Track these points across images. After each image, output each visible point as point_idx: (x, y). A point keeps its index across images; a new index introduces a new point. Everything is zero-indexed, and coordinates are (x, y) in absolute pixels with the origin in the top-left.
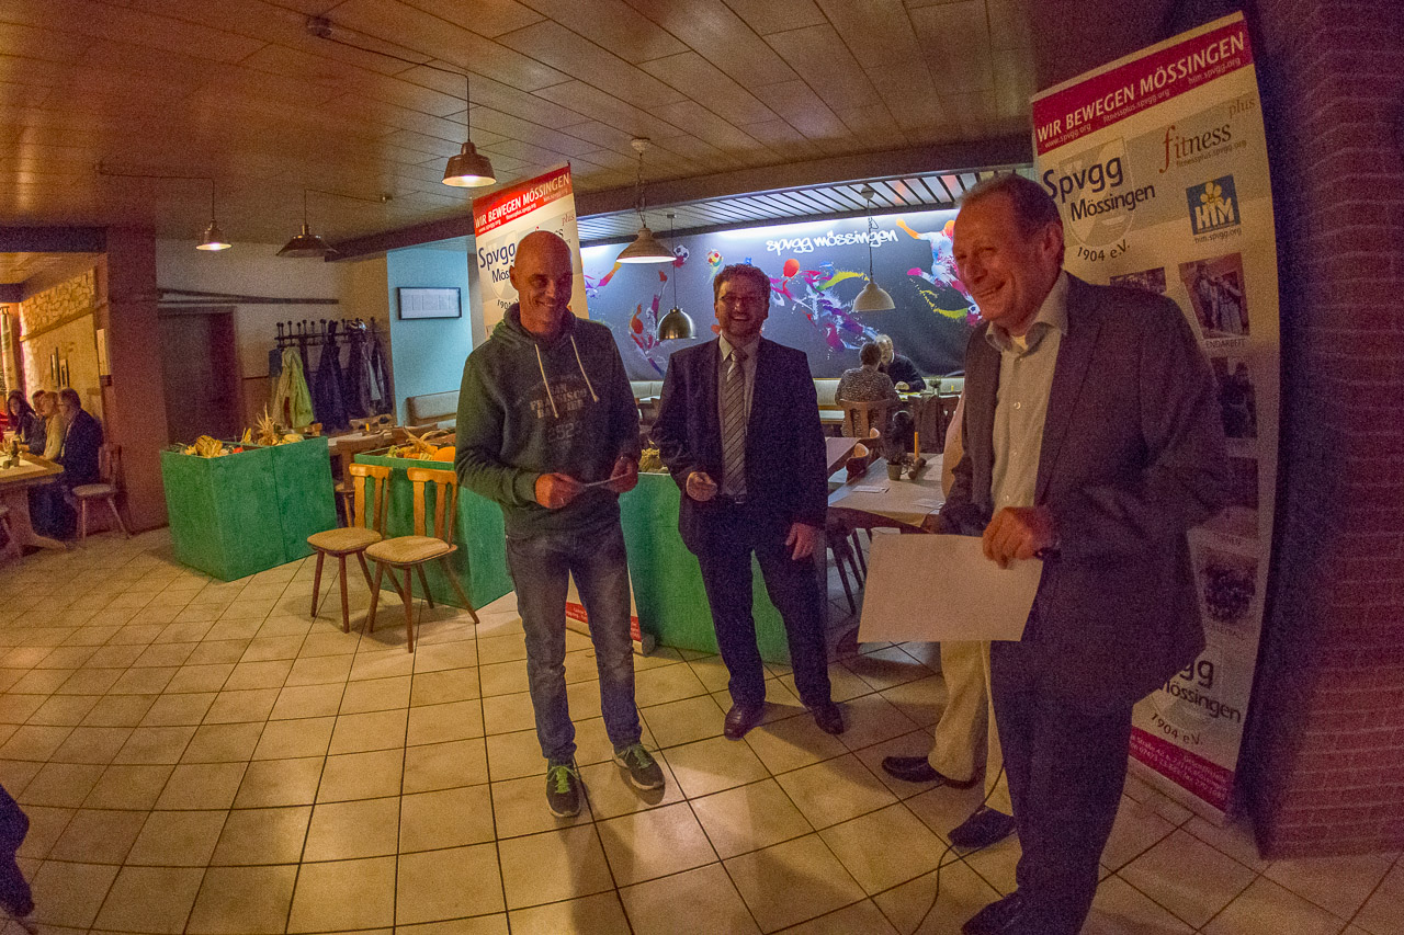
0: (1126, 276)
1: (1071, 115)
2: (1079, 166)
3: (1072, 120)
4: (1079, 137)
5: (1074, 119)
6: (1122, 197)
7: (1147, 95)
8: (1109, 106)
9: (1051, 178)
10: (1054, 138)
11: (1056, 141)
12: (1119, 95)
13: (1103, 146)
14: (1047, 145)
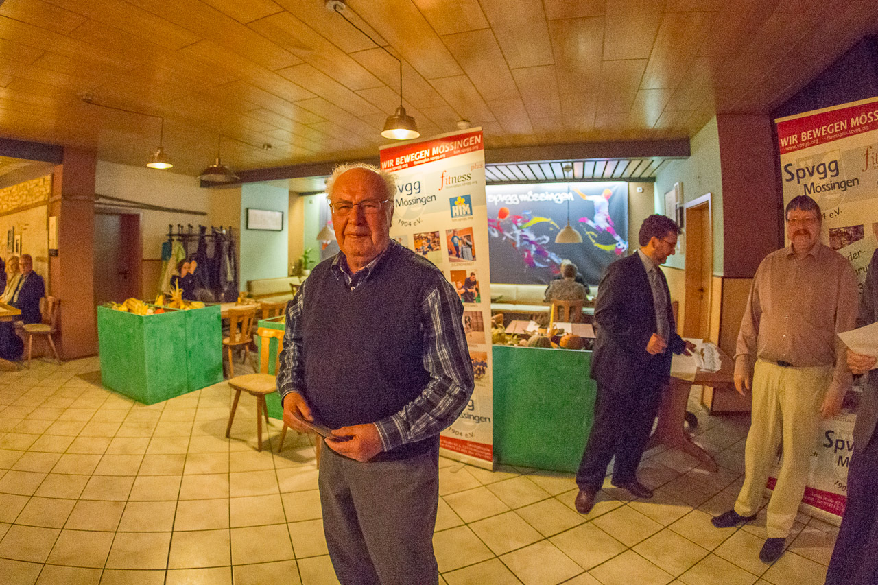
0: (839, 228)
1: (805, 133)
2: (810, 164)
3: (803, 135)
4: (810, 146)
5: (807, 136)
6: (838, 183)
7: (855, 127)
8: (831, 131)
9: (789, 168)
10: (792, 145)
11: (794, 147)
12: (837, 125)
13: (825, 153)
14: (787, 149)
